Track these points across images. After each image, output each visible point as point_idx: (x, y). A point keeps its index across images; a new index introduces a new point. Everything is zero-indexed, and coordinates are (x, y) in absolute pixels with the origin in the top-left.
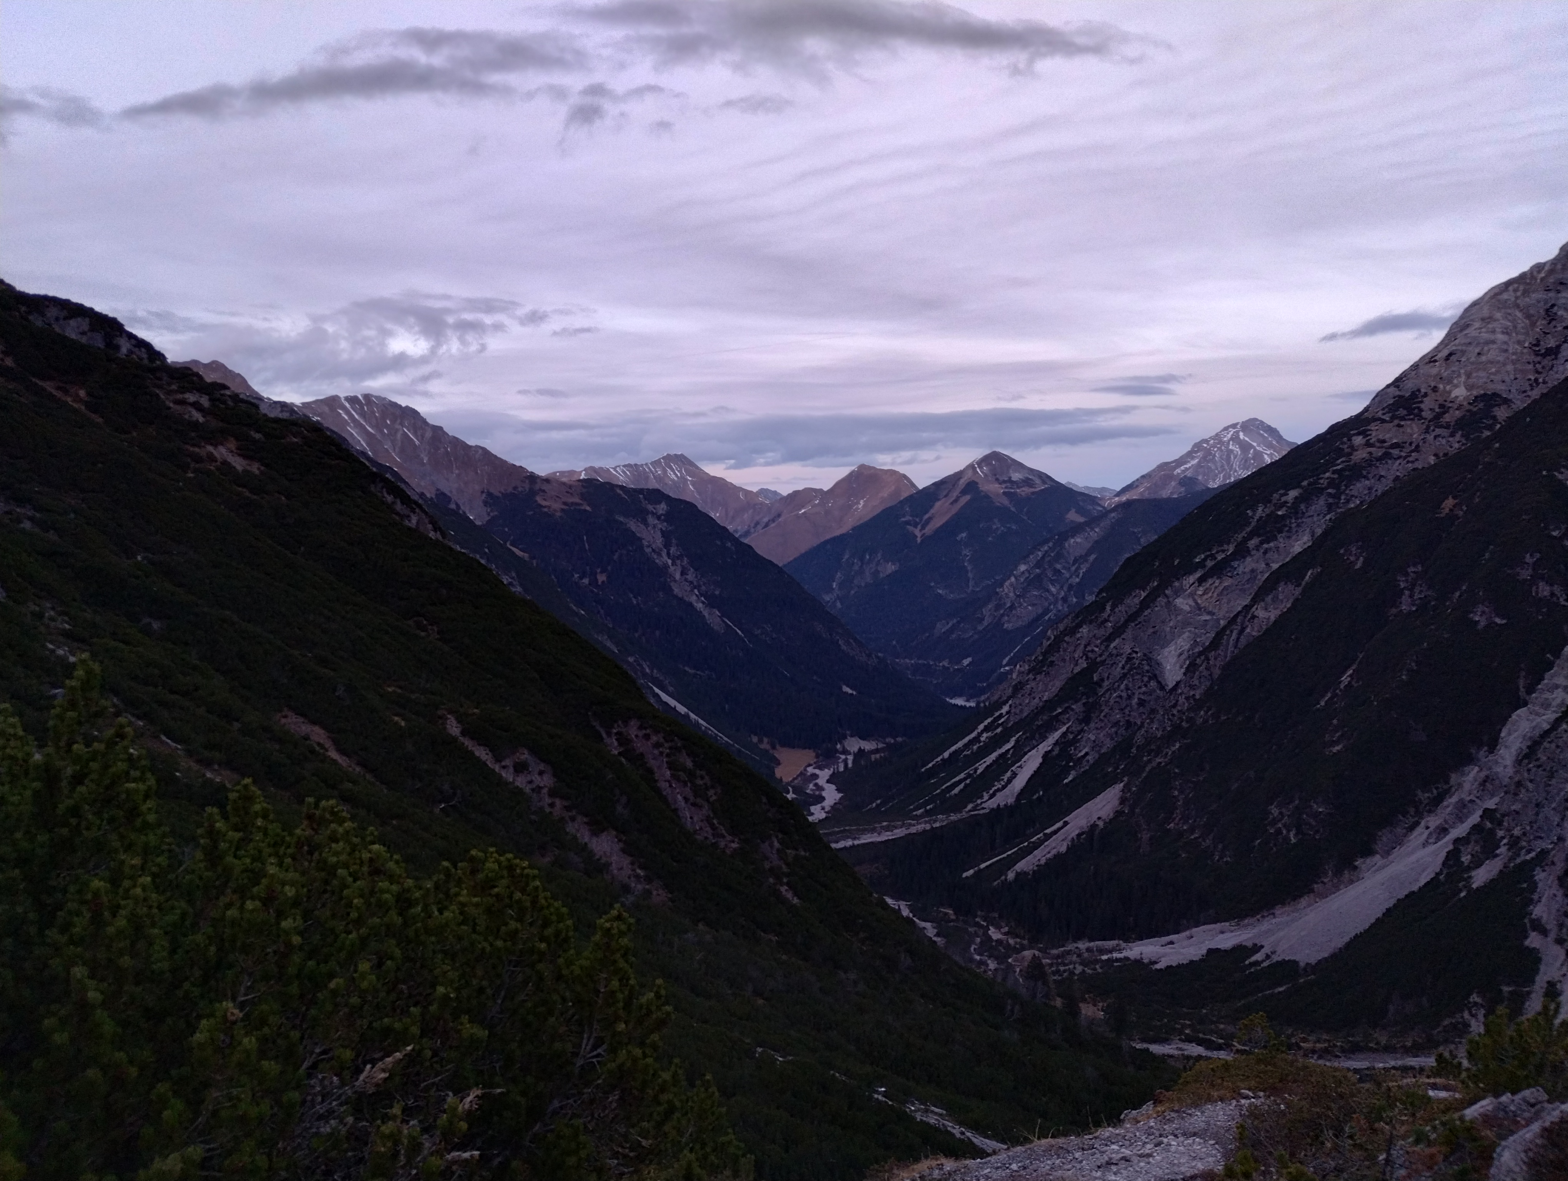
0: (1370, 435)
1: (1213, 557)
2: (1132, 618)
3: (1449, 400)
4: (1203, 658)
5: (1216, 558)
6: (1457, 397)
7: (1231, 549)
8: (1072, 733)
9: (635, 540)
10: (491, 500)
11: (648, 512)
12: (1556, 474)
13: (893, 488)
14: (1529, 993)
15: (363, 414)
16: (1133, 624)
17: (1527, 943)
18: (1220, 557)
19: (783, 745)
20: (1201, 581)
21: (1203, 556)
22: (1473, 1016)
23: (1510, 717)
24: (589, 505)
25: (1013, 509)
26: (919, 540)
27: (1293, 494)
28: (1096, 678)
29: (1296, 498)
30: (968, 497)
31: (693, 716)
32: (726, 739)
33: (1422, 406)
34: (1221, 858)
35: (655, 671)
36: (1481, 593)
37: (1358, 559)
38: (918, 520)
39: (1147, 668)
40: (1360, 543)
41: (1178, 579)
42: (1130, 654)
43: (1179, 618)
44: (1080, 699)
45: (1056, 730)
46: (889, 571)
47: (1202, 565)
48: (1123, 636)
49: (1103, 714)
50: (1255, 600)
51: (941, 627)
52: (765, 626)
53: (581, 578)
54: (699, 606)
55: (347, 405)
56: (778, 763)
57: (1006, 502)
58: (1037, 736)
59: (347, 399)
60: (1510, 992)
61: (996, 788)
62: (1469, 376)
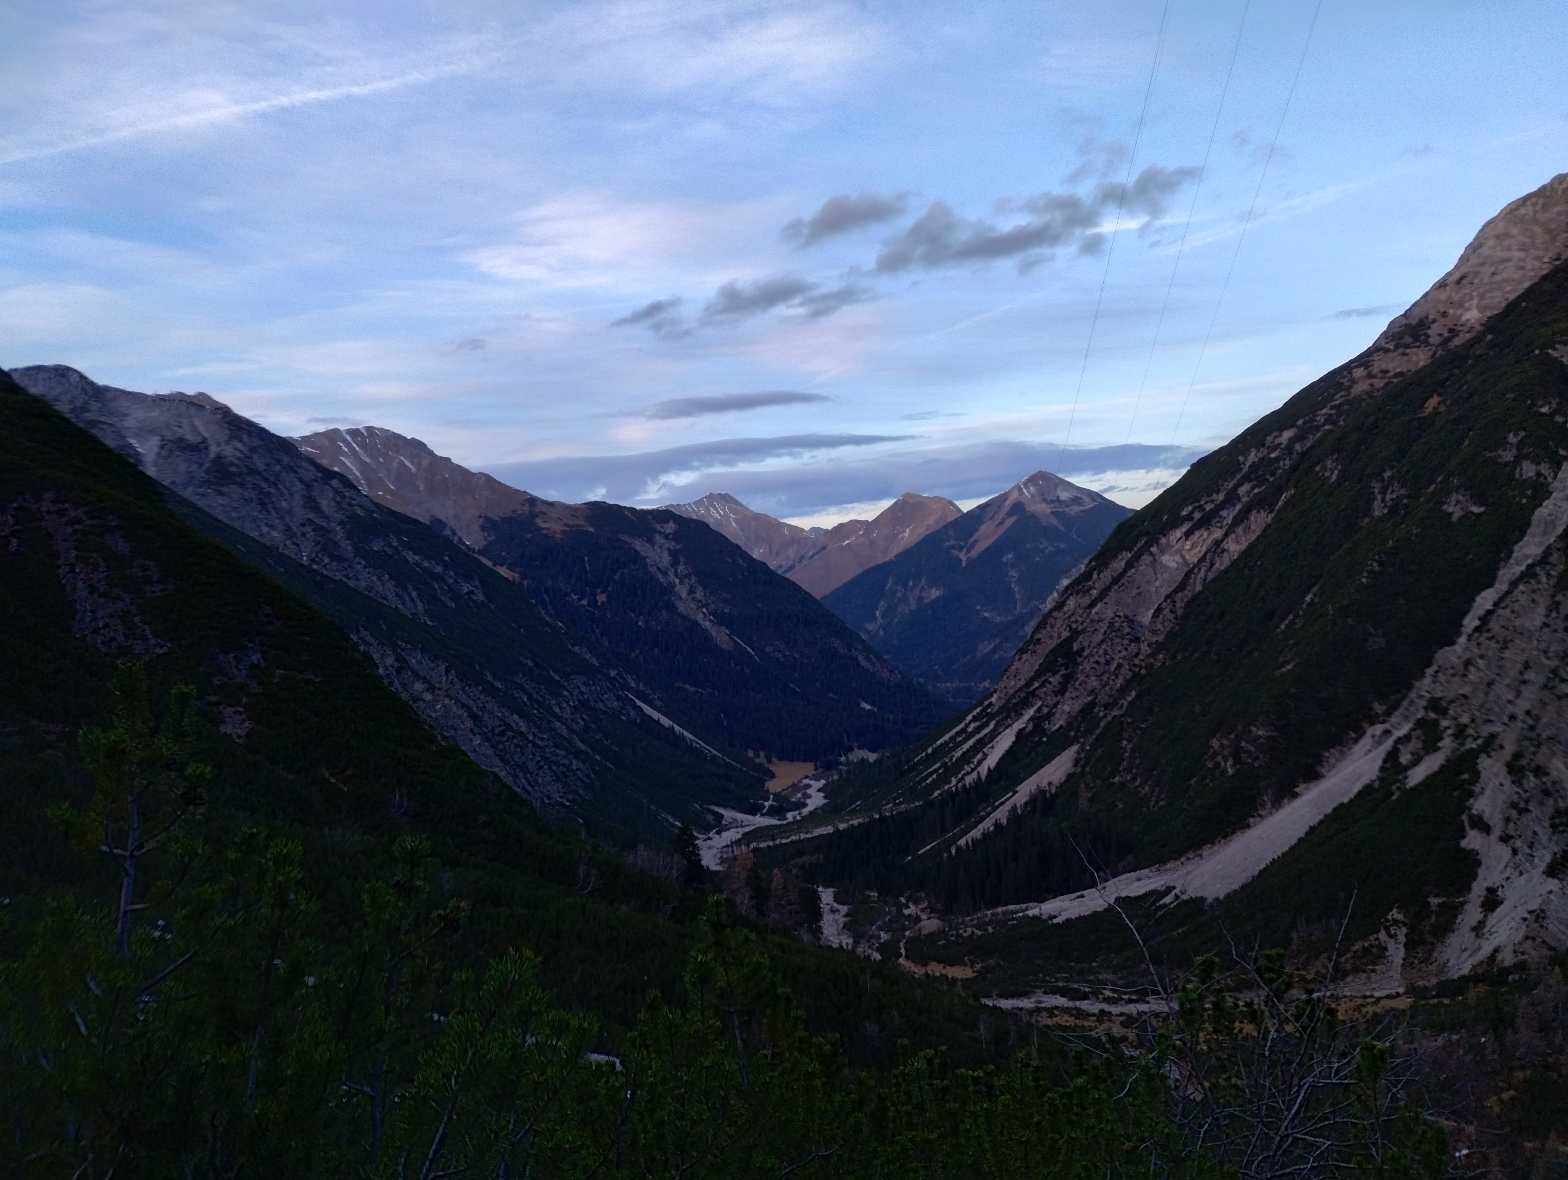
0: (1372, 365)
1: (1201, 508)
2: (1116, 580)
3: (1459, 323)
4: (1169, 601)
5: (1204, 509)
6: (1468, 320)
7: (1221, 497)
8: (1047, 706)
9: (637, 558)
10: (488, 524)
11: (655, 531)
12: (1550, 351)
13: (939, 514)
14: (1463, 904)
15: (364, 447)
16: (1116, 587)
17: (1464, 844)
18: (1208, 508)
19: (781, 758)
20: (1188, 534)
21: (1190, 508)
22: (1390, 936)
23: (1474, 601)
24: (592, 526)
25: (1062, 528)
26: (964, 564)
27: (1287, 434)
28: (1076, 646)
29: (1290, 439)
30: (1014, 519)
31: (677, 728)
32: (714, 752)
33: (1429, 332)
34: (1157, 802)
35: (641, 685)
36: (1455, 481)
37: (1332, 474)
38: (962, 544)
39: (1128, 630)
40: (1336, 456)
41: (1165, 535)
42: (1113, 618)
43: (1165, 576)
44: (1059, 671)
45: (1032, 706)
46: (933, 597)
47: (1189, 517)
48: (1105, 600)
49: (1078, 683)
50: (1226, 535)
51: (984, 648)
52: (777, 643)
53: (580, 599)
54: (707, 624)
55: (348, 438)
56: (772, 776)
57: (1054, 521)
58: (1013, 714)
59: (349, 432)
60: (1439, 905)
61: (964, 772)
62: (1482, 297)
